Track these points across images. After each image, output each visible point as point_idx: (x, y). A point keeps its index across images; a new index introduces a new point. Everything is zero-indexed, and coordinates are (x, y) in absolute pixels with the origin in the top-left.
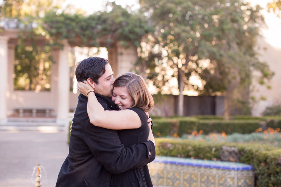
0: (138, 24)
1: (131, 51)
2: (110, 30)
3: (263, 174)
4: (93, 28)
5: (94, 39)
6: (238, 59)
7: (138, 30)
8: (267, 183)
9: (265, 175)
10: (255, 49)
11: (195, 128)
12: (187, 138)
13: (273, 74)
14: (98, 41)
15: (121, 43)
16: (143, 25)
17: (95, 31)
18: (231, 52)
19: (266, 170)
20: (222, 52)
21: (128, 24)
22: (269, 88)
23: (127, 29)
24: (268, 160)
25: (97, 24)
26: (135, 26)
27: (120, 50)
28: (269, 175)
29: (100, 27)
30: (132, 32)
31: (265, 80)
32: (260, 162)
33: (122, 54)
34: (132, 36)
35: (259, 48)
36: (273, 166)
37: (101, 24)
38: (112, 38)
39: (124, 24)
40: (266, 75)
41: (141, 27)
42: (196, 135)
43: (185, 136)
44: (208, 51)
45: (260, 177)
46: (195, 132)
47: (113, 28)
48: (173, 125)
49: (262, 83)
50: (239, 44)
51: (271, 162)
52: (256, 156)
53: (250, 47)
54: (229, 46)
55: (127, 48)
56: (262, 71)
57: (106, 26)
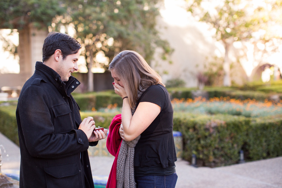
0: (49, 5)
1: (43, 32)
2: (23, 12)
3: (192, 139)
4: (5, 10)
5: (7, 21)
6: (143, 37)
7: (50, 12)
8: (197, 146)
9: (194, 140)
10: (157, 28)
11: (110, 102)
12: (103, 112)
13: (173, 50)
14: (11, 22)
15: (35, 24)
16: (55, 6)
17: (8, 13)
18: (137, 32)
19: (195, 136)
20: (129, 32)
21: (40, 6)
22: (171, 63)
23: (39, 11)
24: (197, 127)
25: (9, 6)
26: (47, 8)
27: (32, 31)
28: (199, 140)
29: (12, 9)
30: (44, 13)
31: (167, 56)
32: (189, 128)
33: (34, 35)
34: (44, 18)
35: (160, 27)
36: (202, 132)
37: (13, 6)
38: (25, 19)
39: (36, 6)
40: (167, 51)
41: (53, 9)
42: (111, 108)
43: (101, 109)
44: (117, 31)
45: (189, 142)
46: (110, 106)
47: (26, 10)
48: (90, 100)
49: (164, 59)
50: (143, 24)
51: (200, 127)
52: (184, 123)
53: (152, 26)
54: (135, 26)
55: (39, 29)
56: (164, 48)
57: (18, 7)
